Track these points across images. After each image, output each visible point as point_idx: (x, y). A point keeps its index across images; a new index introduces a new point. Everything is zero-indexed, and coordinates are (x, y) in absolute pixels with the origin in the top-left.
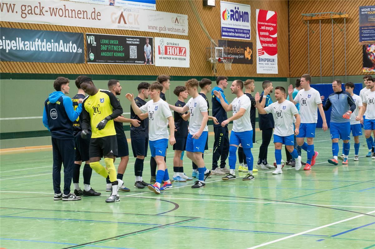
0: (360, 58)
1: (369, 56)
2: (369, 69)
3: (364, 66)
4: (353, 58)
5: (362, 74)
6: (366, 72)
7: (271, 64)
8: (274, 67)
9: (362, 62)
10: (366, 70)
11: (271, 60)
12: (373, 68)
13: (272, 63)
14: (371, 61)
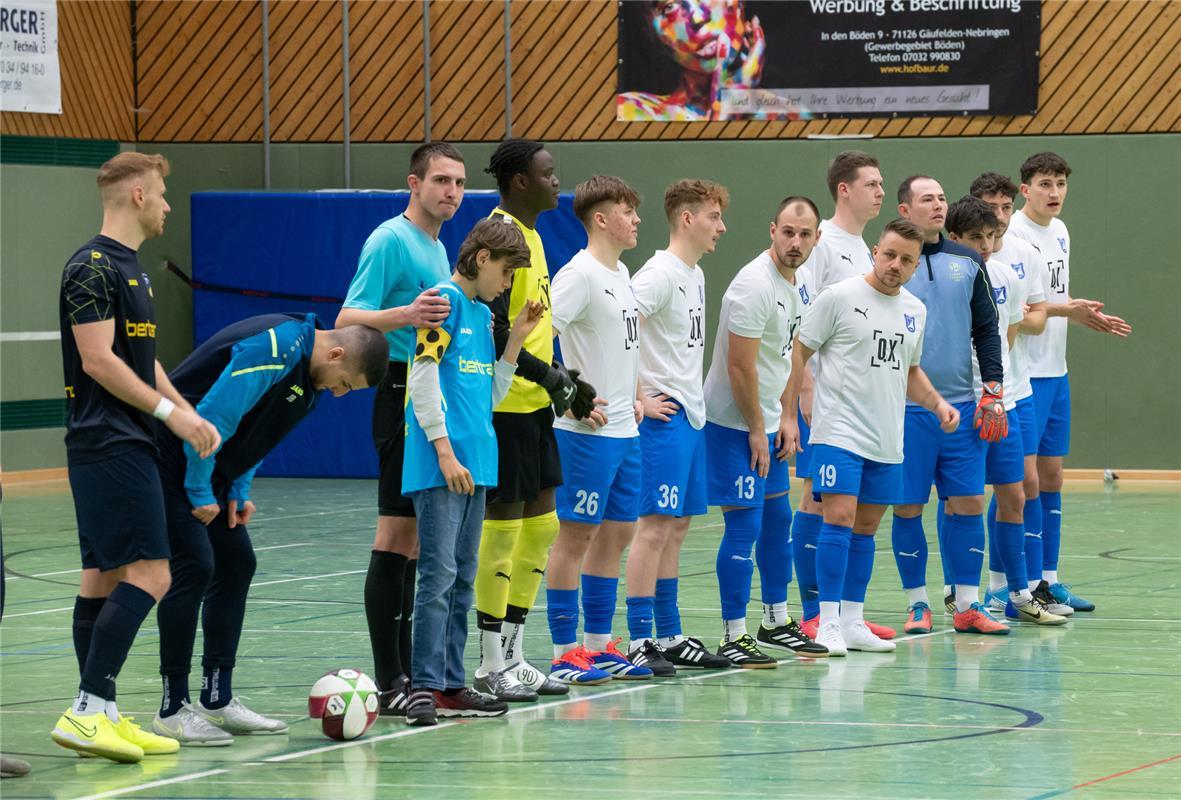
0: (596, 30)
1: (659, 21)
2: (656, 100)
3: (625, 85)
4: (558, 29)
5: (614, 133)
6: (636, 118)
7: (19, 47)
8: (38, 70)
9: (612, 59)
10: (635, 110)
11: (17, 18)
12: (683, 95)
13: (21, 38)
14: (670, 49)
